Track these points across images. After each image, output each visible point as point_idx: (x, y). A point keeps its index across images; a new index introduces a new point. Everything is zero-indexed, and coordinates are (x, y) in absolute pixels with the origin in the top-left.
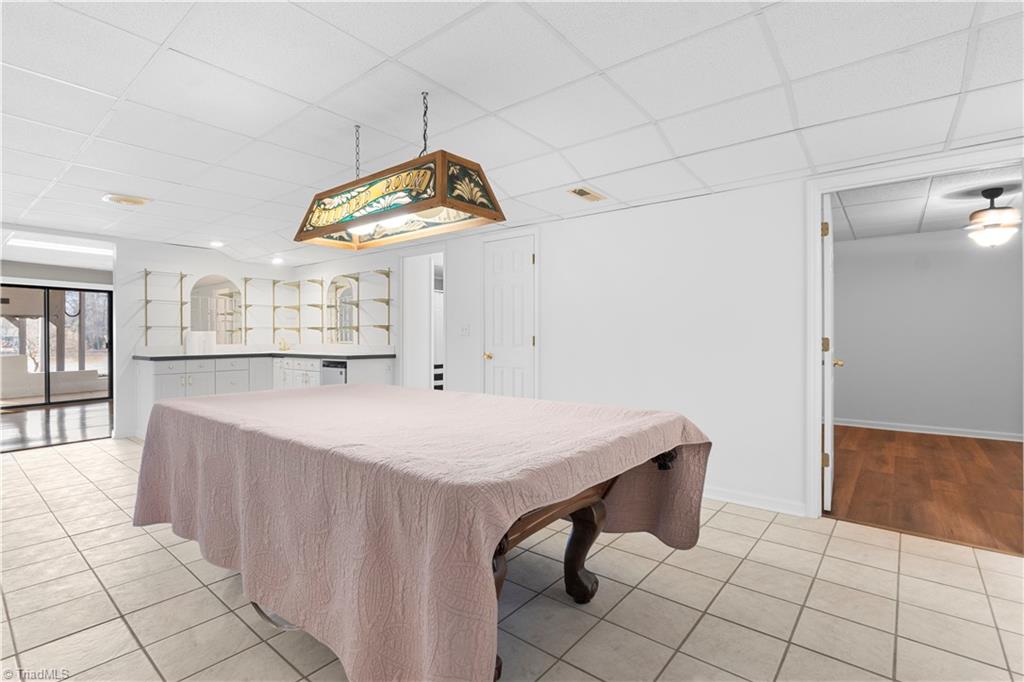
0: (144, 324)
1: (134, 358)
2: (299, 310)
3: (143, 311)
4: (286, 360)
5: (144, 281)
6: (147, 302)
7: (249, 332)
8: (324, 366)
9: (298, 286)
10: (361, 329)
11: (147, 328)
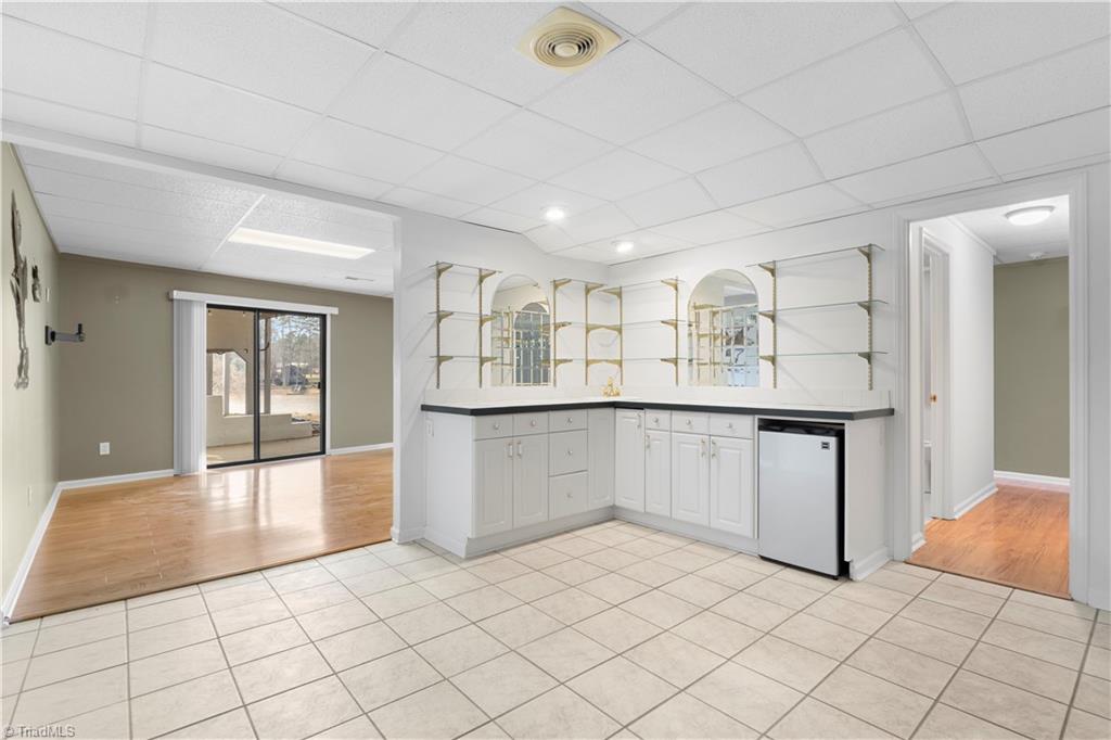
0: (435, 354)
1: (425, 408)
2: (620, 331)
3: (435, 330)
4: (651, 414)
5: (435, 281)
6: (440, 316)
7: (560, 366)
8: (760, 428)
9: (620, 295)
10: (779, 359)
11: (440, 359)
